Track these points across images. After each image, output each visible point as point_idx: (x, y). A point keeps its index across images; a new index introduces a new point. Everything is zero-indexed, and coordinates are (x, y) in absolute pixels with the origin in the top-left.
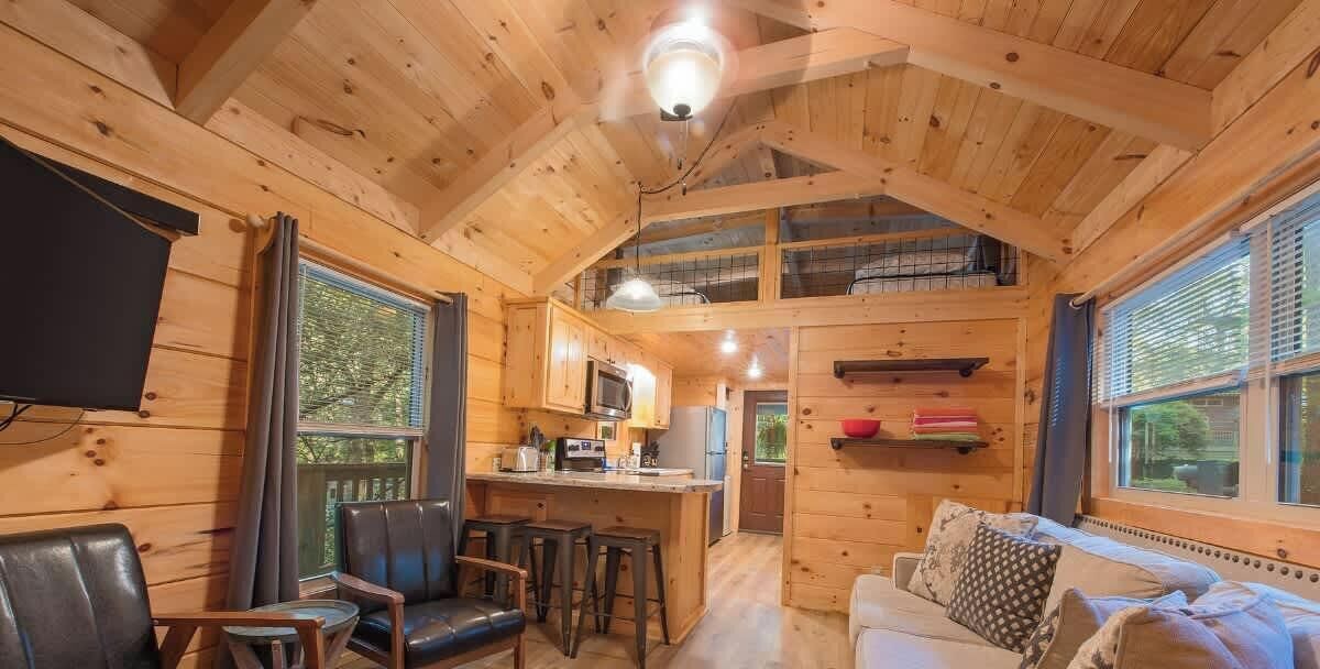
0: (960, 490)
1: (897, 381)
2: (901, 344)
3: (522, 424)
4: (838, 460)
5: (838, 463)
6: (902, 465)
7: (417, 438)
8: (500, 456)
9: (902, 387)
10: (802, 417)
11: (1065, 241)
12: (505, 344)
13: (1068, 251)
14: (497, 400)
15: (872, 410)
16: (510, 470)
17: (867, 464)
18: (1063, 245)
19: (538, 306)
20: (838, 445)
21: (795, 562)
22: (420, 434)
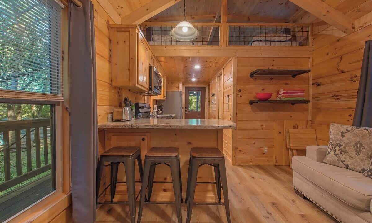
0: (292, 118)
1: (272, 79)
2: (273, 65)
3: (120, 96)
4: (252, 109)
5: (251, 110)
6: (274, 110)
7: (58, 103)
8: (112, 113)
9: (274, 81)
10: (238, 93)
11: (353, 24)
12: (111, 51)
13: (353, 28)
14: (108, 81)
15: (263, 90)
16: (119, 121)
17: (261, 110)
18: (352, 26)
19: (130, 30)
20: (251, 103)
21: (237, 148)
22: (61, 99)
